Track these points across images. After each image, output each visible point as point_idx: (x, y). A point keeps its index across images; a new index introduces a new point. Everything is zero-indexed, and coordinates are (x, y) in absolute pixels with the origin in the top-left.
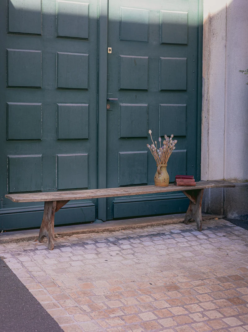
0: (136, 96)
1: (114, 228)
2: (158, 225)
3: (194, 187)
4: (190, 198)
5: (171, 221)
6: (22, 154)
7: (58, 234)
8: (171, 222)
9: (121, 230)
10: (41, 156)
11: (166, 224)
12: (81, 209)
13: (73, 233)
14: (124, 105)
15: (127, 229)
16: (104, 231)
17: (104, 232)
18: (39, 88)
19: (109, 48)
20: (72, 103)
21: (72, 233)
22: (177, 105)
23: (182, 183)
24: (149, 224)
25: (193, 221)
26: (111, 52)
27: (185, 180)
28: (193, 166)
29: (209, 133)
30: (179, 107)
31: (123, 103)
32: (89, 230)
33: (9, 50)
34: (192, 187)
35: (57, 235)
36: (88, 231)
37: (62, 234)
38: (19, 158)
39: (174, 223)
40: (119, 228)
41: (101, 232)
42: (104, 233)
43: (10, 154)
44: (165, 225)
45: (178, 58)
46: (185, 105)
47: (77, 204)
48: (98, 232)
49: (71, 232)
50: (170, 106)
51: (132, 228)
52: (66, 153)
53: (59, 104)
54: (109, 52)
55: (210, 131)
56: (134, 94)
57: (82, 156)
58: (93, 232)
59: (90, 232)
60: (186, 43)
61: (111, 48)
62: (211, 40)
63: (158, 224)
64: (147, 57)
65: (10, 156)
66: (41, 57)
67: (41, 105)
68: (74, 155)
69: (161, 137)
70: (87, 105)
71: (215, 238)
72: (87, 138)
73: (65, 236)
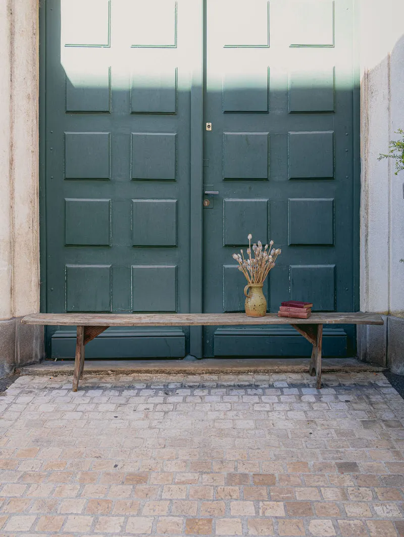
0: (250, 188)
1: (194, 370)
2: (267, 373)
3: (302, 320)
4: (305, 336)
5: (289, 368)
6: (84, 263)
7: (110, 370)
8: (289, 370)
9: (206, 373)
10: (109, 266)
11: (280, 372)
12: (165, 339)
13: (133, 372)
14: (231, 200)
15: (215, 373)
16: (178, 372)
17: (178, 373)
18: (107, 179)
19: (207, 124)
20: (153, 199)
21: (131, 370)
22: (319, 199)
23: (286, 313)
24: (252, 369)
25: (328, 372)
26: (210, 129)
27: (293, 309)
28: (347, 289)
29: (368, 241)
30: (321, 202)
31: (229, 198)
32: (156, 369)
33: (66, 133)
34: (299, 320)
35: (109, 372)
36: (154, 370)
37: (116, 371)
38: (79, 268)
39: (293, 372)
40: (202, 371)
41: (175, 373)
42: (179, 375)
43: (70, 263)
44: (278, 373)
45: (318, 132)
46: (332, 199)
47: (159, 332)
48: (169, 373)
49: (131, 368)
50: (305, 202)
51: (222, 372)
52: (146, 263)
53: (134, 201)
54: (207, 129)
55: (369, 238)
56: (247, 185)
57: (168, 268)
58: (163, 372)
59: (157, 372)
60: (331, 109)
61: (210, 124)
62: (369, 101)
63: (266, 371)
64: (267, 133)
65: (68, 266)
66: (109, 139)
67: (109, 202)
68: (156, 267)
69: (291, 245)
70: (175, 201)
71: (326, 403)
72: (175, 244)
73: (121, 373)
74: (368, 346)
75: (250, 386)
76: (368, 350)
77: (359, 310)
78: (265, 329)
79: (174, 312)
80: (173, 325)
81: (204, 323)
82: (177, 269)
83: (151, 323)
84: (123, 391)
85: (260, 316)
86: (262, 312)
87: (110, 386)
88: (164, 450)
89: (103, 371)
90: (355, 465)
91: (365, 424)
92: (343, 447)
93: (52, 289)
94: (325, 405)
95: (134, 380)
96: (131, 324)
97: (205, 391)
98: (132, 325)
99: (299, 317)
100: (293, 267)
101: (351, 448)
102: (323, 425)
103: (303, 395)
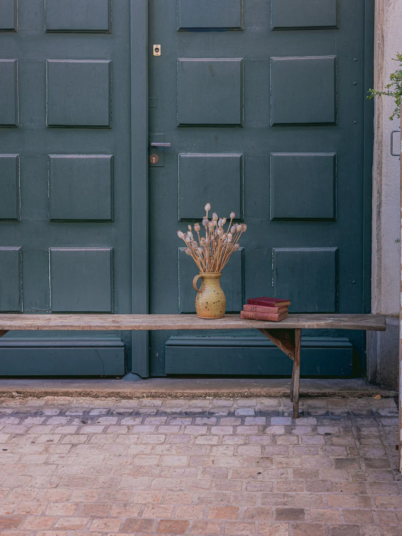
0: (217, 138)
1: (131, 393)
2: (231, 397)
3: (272, 323)
4: (280, 346)
5: (264, 391)
7: (16, 392)
8: (262, 393)
9: (148, 397)
10: (17, 248)
11: (251, 396)
12: (96, 351)
13: (47, 394)
14: (189, 155)
15: (159, 397)
16: (110, 395)
17: (109, 397)
18: (14, 126)
19: (155, 46)
20: (79, 153)
21: (44, 392)
22: (313, 154)
23: (251, 314)
24: (212, 391)
26: (159, 54)
27: (260, 308)
28: (354, 282)
29: (381, 214)
30: (316, 158)
31: (187, 152)
32: (79, 390)
34: (267, 323)
35: (14, 394)
36: (76, 392)
37: (24, 393)
39: (270, 396)
40: (143, 393)
41: (104, 397)
42: (110, 399)
44: (247, 397)
45: (313, 58)
46: (332, 154)
47: (88, 341)
48: (96, 396)
49: (44, 389)
50: (294, 157)
51: (170, 395)
52: (68, 244)
53: (52, 156)
54: (155, 54)
55: (383, 209)
56: (212, 134)
57: (100, 251)
58: (87, 395)
59: (80, 394)
60: (333, 23)
61: (159, 46)
62: (385, 11)
63: (231, 395)
64: (240, 59)
66: (15, 70)
67: (17, 158)
68: (83, 249)
69: (275, 219)
70: (109, 156)
71: (298, 436)
72: (110, 218)
73: (31, 396)
74: (378, 361)
75: (202, 414)
76: (379, 367)
77: (370, 312)
78: (237, 338)
79: (110, 313)
80: (92, 329)
81: (135, 327)
82: (113, 253)
83: (62, 326)
84: (26, 418)
85: (215, 318)
86: (217, 313)
87: (10, 412)
88: (54, 490)
89: (5, 393)
90: (302, 511)
91: (340, 463)
92: (295, 490)
94: (295, 438)
95: (47, 405)
96: (35, 327)
97: (137, 419)
98: (37, 329)
99: (268, 319)
100: (277, 250)
101: (305, 492)
102: (281, 463)
103: (270, 425)
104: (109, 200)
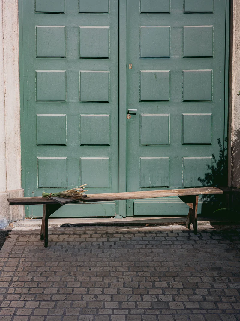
0: (157, 107)
6: (49, 156)
7: (70, 224)
8: (182, 223)
10: (65, 158)
12: (102, 205)
13: (84, 225)
14: (145, 115)
15: (135, 225)
18: (64, 102)
19: (130, 65)
20: (94, 114)
22: (201, 114)
30: (203, 116)
31: (144, 113)
33: (37, 71)
37: (74, 225)
38: (46, 159)
43: (40, 156)
45: (202, 70)
46: (210, 114)
50: (193, 116)
52: (89, 156)
53: (82, 115)
54: (130, 68)
56: (155, 105)
57: (104, 159)
60: (211, 55)
61: (131, 65)
63: (168, 224)
64: (168, 71)
65: (39, 158)
66: (65, 76)
67: (66, 116)
68: (96, 158)
69: (184, 144)
70: (108, 115)
71: (205, 240)
72: (108, 144)
82: (110, 160)
92: (214, 261)
93: (29, 173)
94: (205, 241)
100: (185, 158)
101: (218, 261)
102: (203, 251)
103: (191, 236)
104: (108, 135)
